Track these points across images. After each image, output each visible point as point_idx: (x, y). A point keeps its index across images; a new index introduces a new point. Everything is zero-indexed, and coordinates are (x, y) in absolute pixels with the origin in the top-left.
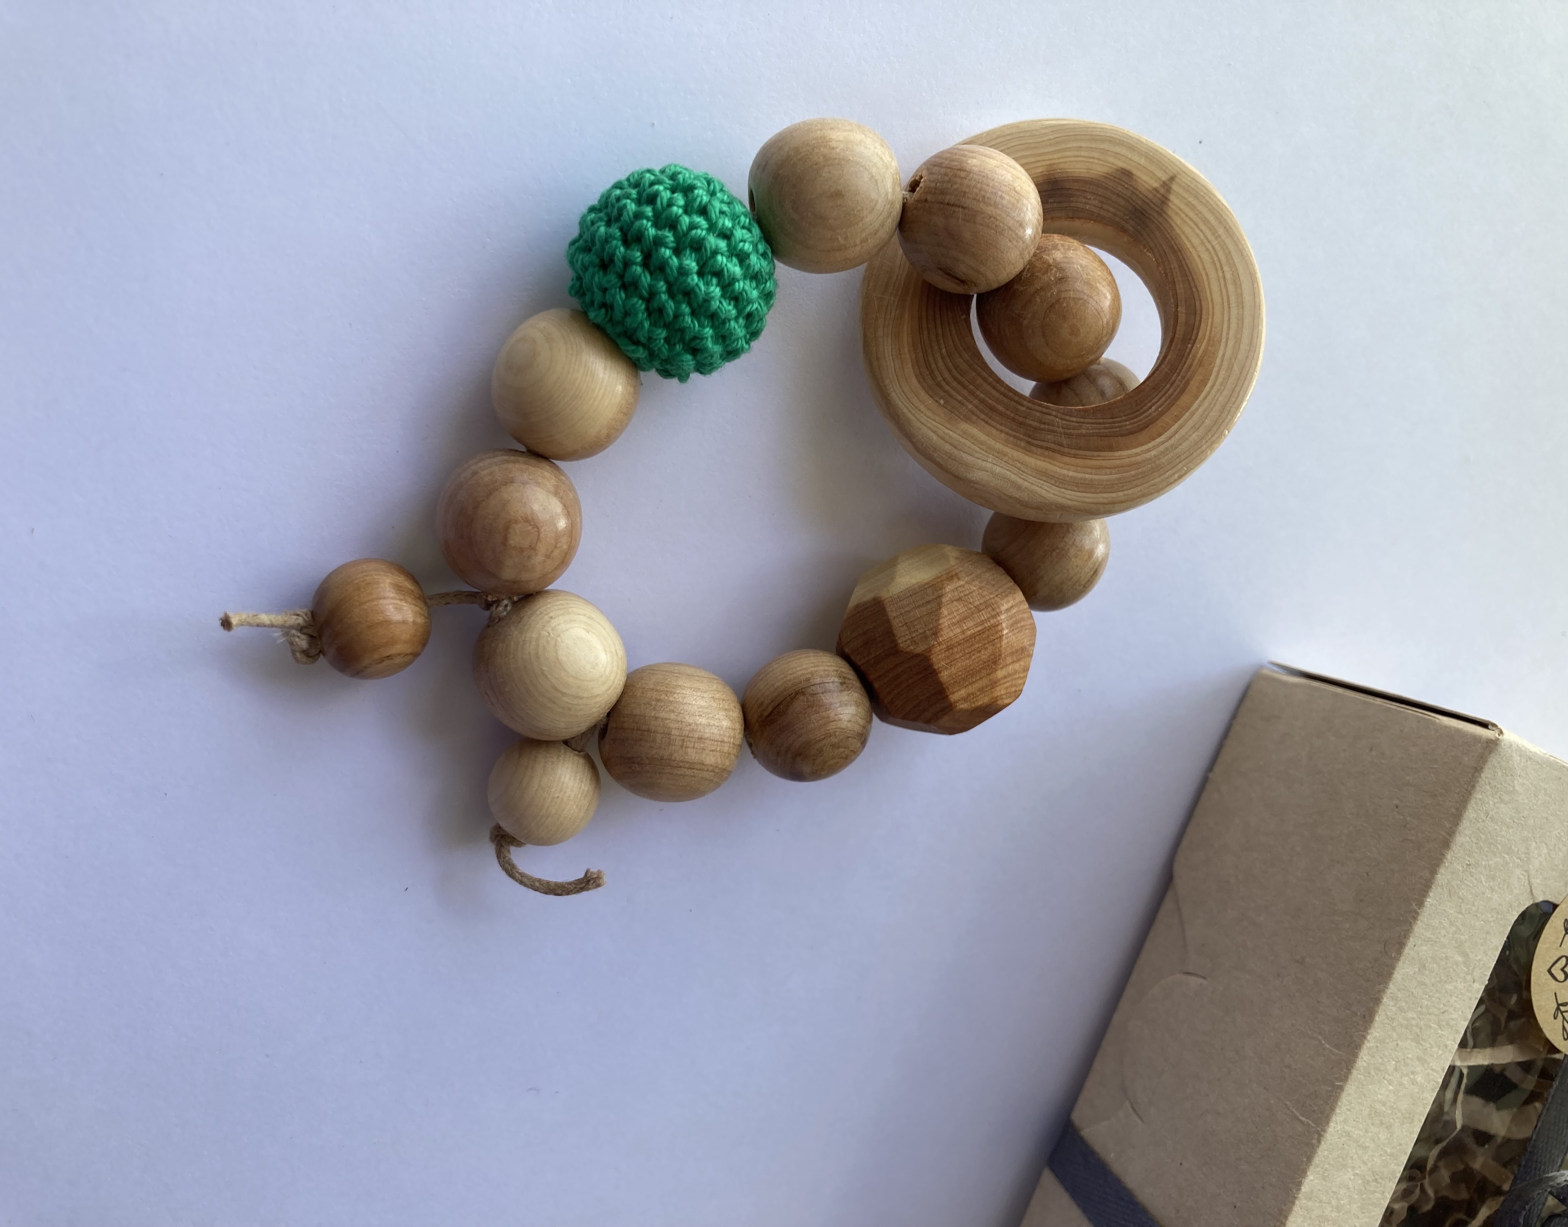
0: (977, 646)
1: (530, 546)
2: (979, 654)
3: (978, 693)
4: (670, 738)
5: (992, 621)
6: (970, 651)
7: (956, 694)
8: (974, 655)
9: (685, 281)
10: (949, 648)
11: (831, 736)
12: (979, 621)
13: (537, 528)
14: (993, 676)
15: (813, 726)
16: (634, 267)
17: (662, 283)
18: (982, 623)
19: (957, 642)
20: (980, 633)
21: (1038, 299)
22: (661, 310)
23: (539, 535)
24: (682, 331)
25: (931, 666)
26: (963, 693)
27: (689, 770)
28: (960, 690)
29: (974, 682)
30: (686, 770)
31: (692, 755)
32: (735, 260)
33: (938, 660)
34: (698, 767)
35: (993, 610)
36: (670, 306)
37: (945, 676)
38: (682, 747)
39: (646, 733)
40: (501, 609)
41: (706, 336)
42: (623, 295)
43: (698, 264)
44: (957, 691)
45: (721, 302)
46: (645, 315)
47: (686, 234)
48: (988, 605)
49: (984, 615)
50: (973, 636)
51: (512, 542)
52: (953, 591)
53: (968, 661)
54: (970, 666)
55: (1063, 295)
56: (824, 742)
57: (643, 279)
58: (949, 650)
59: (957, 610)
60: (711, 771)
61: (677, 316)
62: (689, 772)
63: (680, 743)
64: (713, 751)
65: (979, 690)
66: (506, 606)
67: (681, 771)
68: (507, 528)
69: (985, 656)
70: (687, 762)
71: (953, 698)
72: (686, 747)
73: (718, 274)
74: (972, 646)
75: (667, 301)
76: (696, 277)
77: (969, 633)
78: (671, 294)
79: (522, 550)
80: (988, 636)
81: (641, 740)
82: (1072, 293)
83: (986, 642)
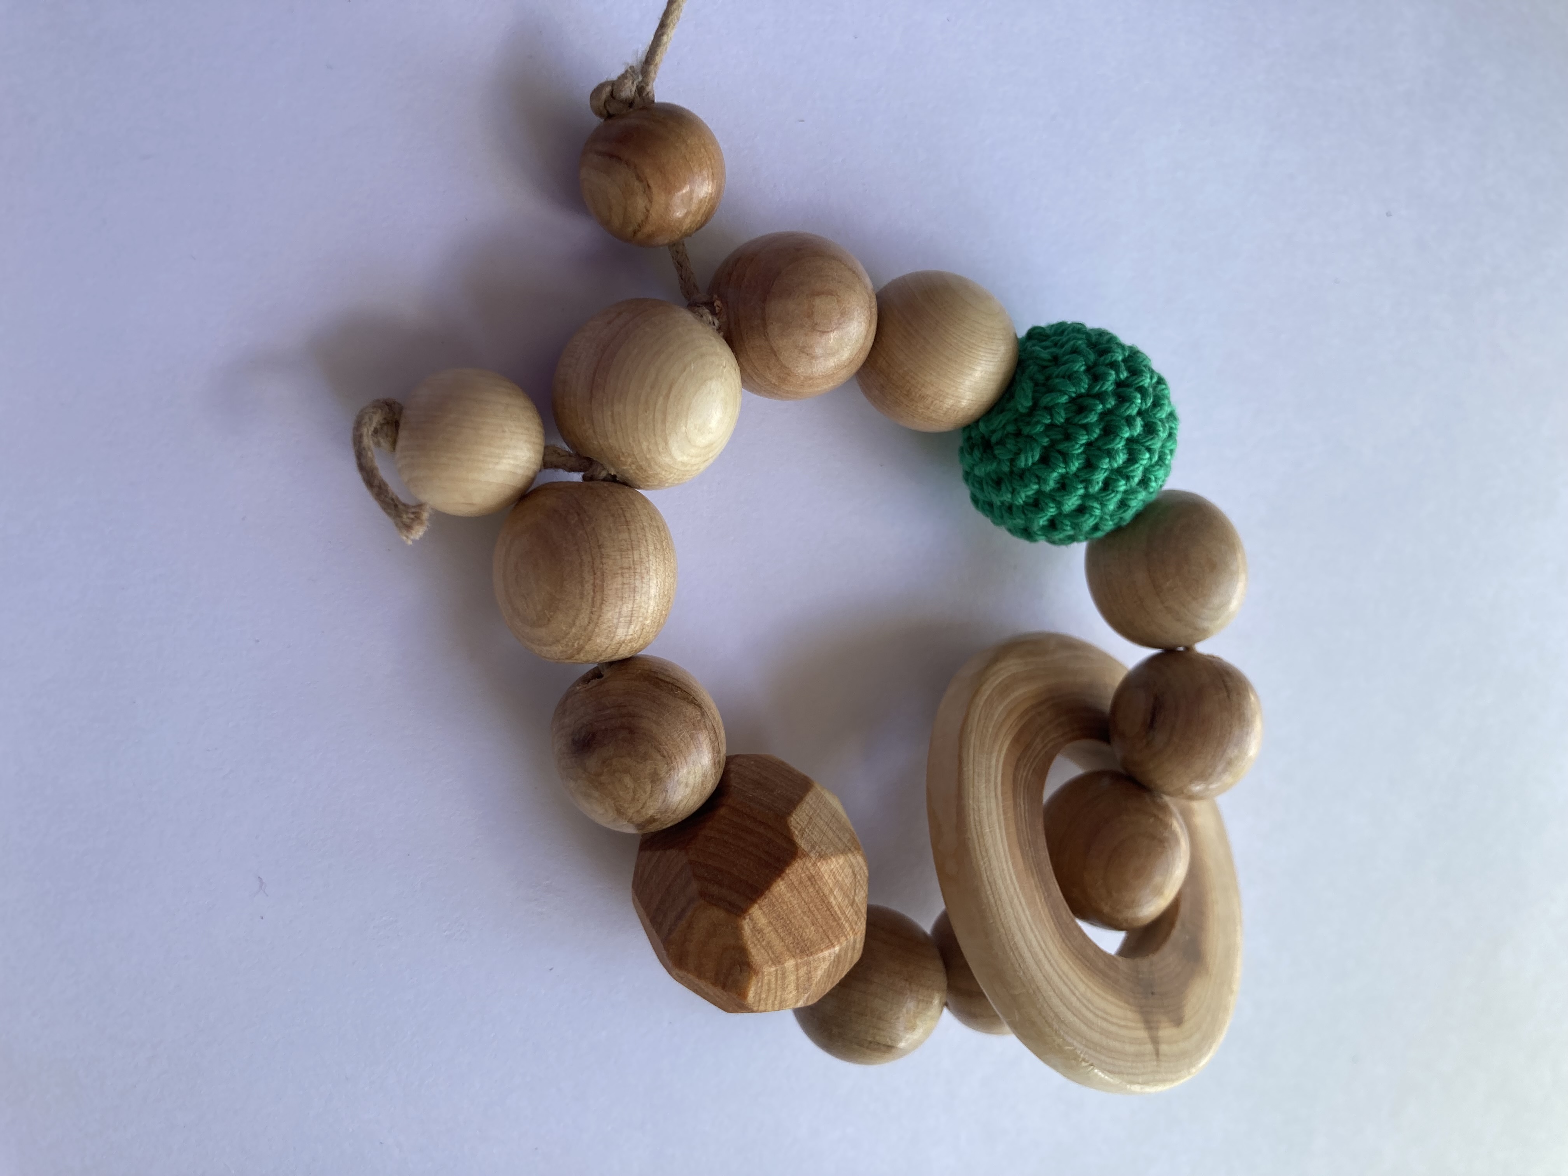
18: (843, 913)
25: (786, 865)
26: (762, 919)
28: (765, 915)
29: (777, 931)
34: (598, 600)
37: (780, 887)
44: (763, 912)
51: (817, 301)
54: (795, 917)
56: (658, 757)
58: (809, 879)
59: (845, 876)
62: (589, 589)
65: (767, 943)
68: (830, 293)
71: (755, 910)
74: (818, 910)
77: (828, 894)
79: (809, 315)
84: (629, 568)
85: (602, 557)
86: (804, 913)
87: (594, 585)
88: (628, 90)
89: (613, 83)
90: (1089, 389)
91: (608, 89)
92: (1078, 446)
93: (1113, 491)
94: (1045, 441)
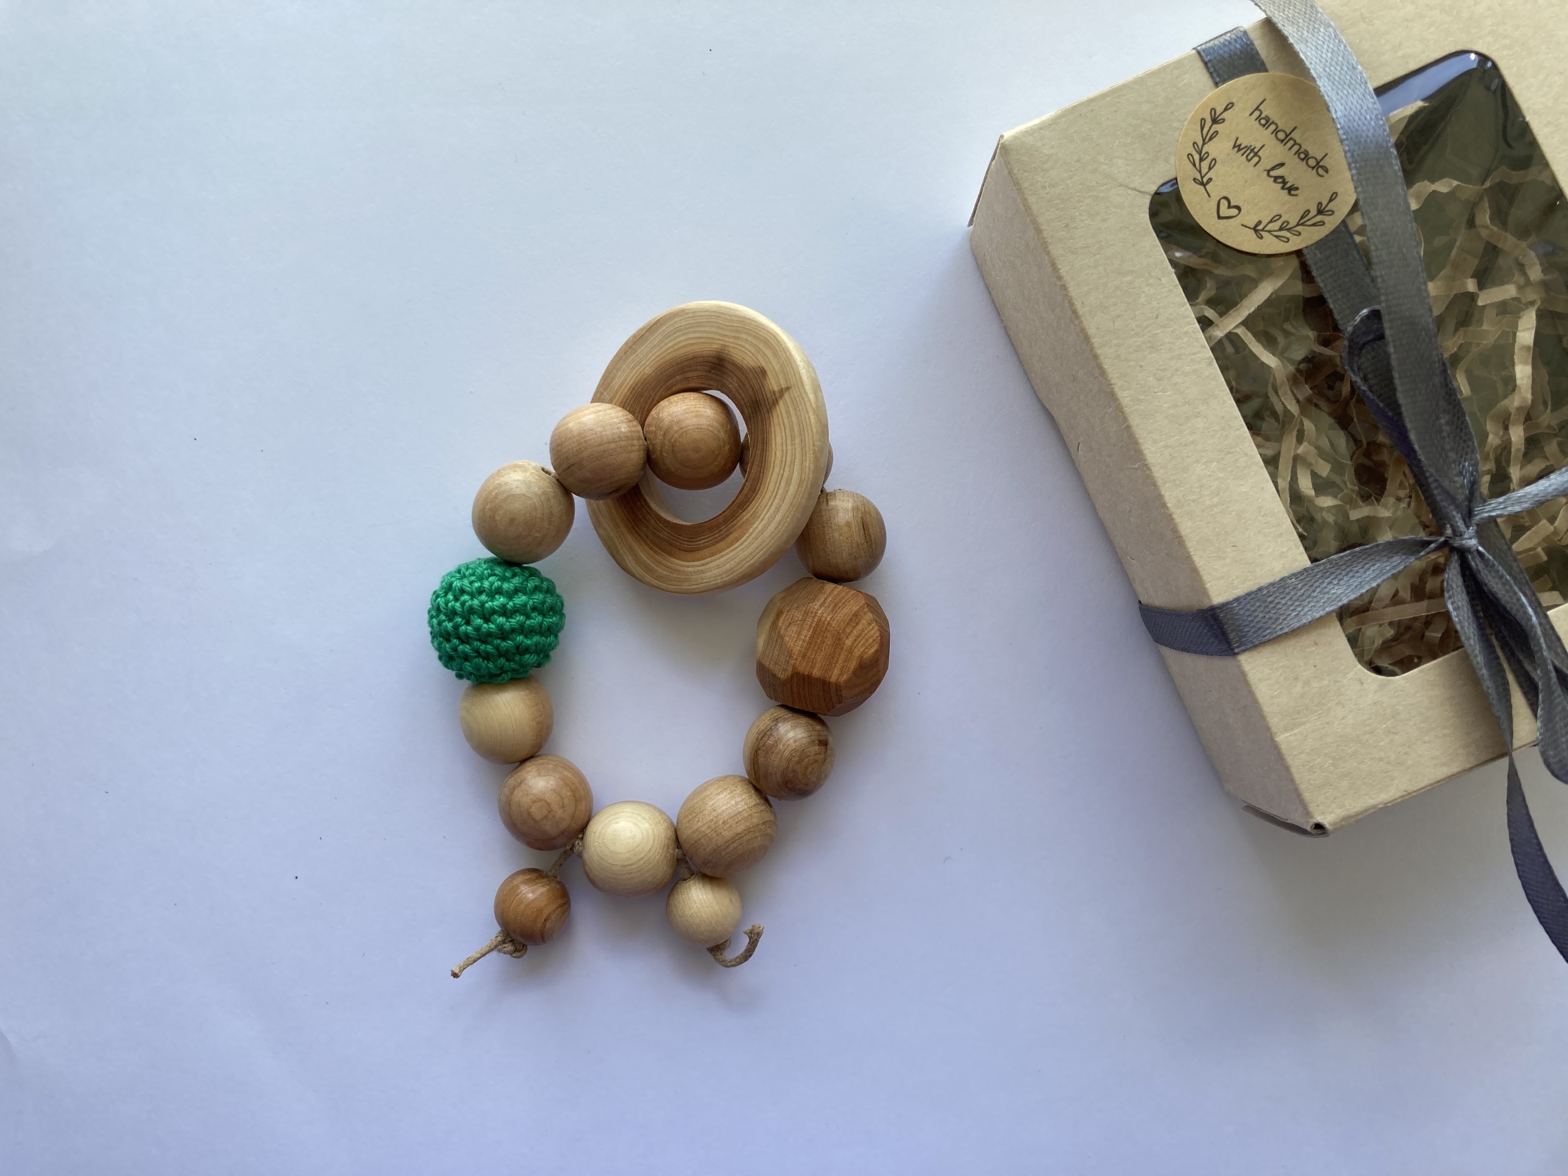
0: (819, 641)
1: (548, 811)
2: (825, 644)
3: (846, 664)
4: (708, 837)
5: (816, 620)
6: (817, 647)
7: (833, 676)
8: (822, 647)
9: (483, 632)
10: (804, 657)
11: (791, 759)
12: (808, 626)
13: (543, 800)
14: (845, 647)
15: (776, 762)
16: (459, 648)
17: (475, 643)
18: (811, 626)
19: (805, 650)
20: (814, 632)
21: (664, 454)
22: (488, 653)
23: (547, 803)
24: (507, 651)
25: (804, 675)
26: (836, 672)
28: (833, 672)
29: (837, 661)
30: (732, 845)
31: (728, 834)
32: (497, 596)
33: (803, 668)
34: (737, 837)
35: (812, 612)
36: (489, 648)
37: (816, 673)
38: (718, 835)
39: (696, 844)
40: (577, 847)
41: (521, 641)
42: (468, 664)
43: (481, 618)
44: (832, 674)
45: (509, 622)
46: (486, 662)
47: (463, 612)
48: (806, 613)
49: (809, 621)
50: (812, 637)
51: (538, 818)
52: (783, 623)
53: (822, 653)
54: (826, 654)
55: (673, 440)
56: (790, 765)
57: (466, 650)
58: (804, 658)
59: (793, 632)
60: (748, 833)
61: (497, 648)
62: (735, 844)
63: (715, 834)
64: (737, 823)
65: (845, 662)
66: (578, 843)
67: (731, 848)
68: (529, 814)
69: (830, 642)
70: (729, 840)
71: (833, 679)
72: (721, 833)
73: (494, 612)
74: (816, 643)
75: (486, 647)
76: (485, 625)
77: (807, 639)
78: (484, 642)
79: (546, 817)
80: (821, 630)
81: (697, 850)
82: (675, 435)
83: (822, 633)
84: (716, 831)
85: (719, 847)
86: (821, 650)
87: (733, 843)
88: (509, 947)
89: (511, 955)
90: (476, 657)
91: (514, 955)
92: (508, 645)
93: (516, 607)
94: (517, 658)
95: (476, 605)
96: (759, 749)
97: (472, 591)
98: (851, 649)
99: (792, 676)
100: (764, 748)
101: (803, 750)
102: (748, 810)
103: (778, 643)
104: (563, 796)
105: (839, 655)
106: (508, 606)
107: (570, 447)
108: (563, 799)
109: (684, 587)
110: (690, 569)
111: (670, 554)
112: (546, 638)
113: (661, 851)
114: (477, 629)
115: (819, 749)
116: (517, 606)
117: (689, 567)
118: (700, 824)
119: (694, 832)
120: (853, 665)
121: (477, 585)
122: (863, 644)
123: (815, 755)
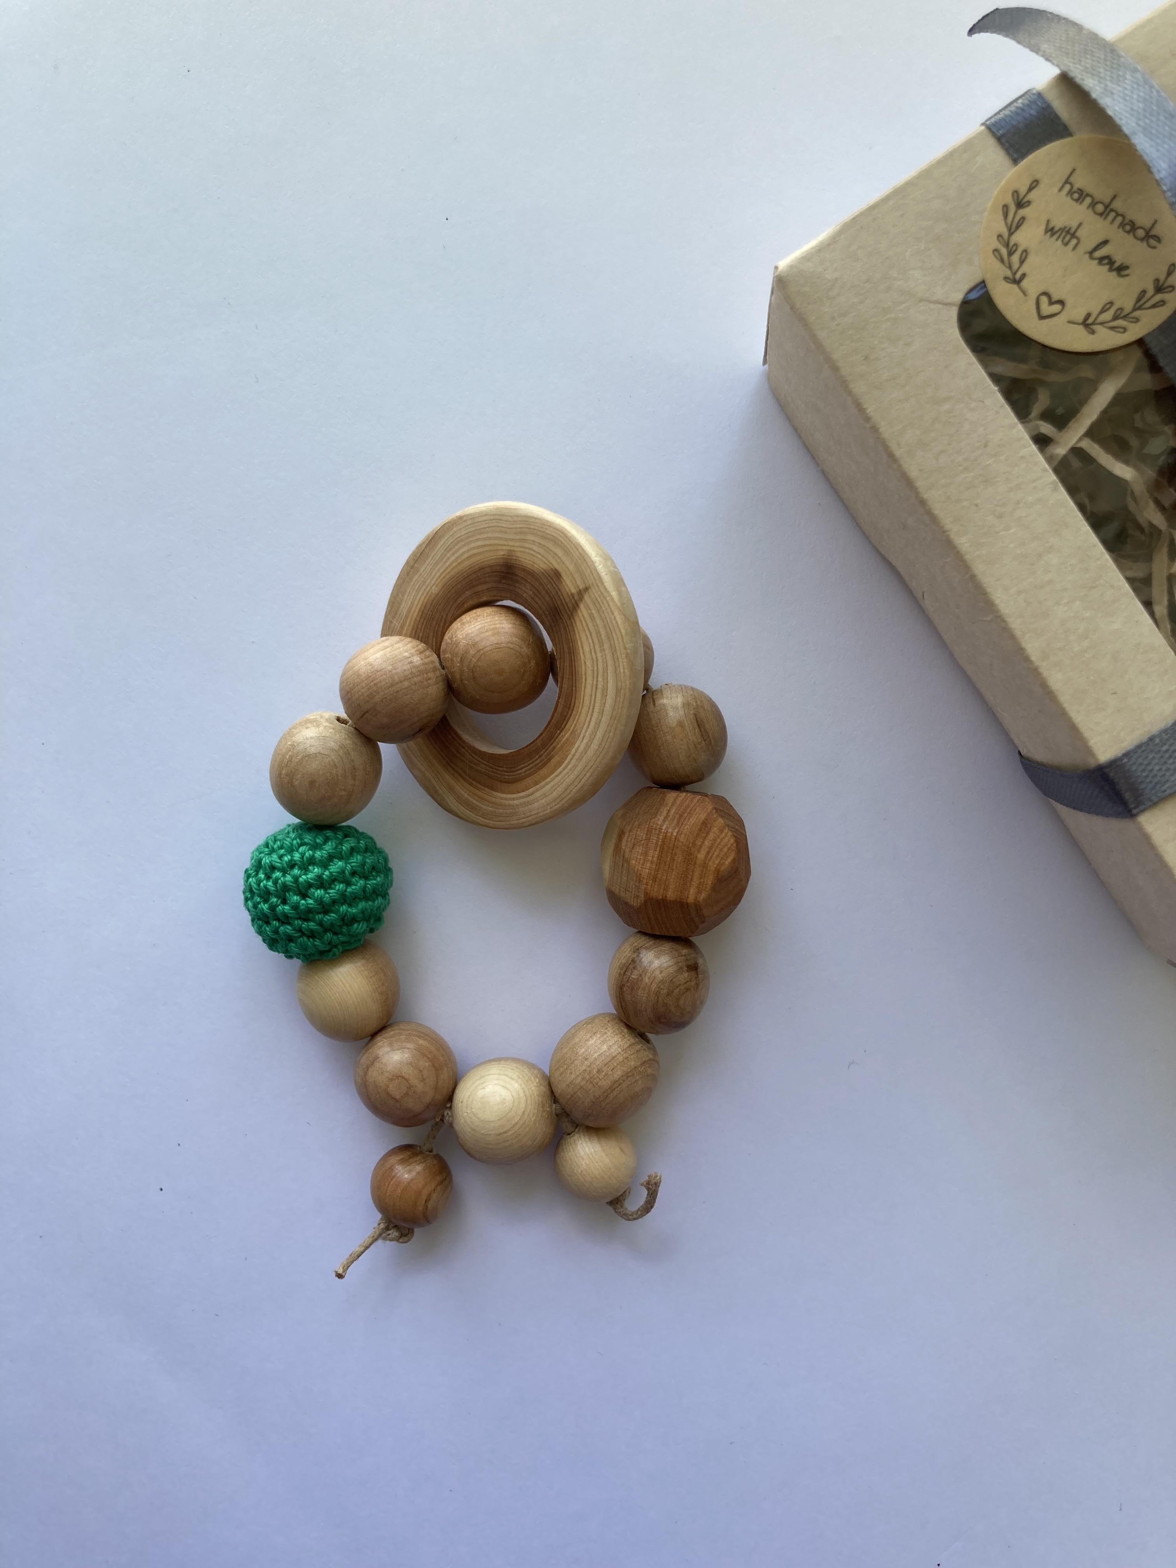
0: (668, 859)
1: (407, 1088)
2: (675, 862)
3: (702, 881)
4: (584, 1089)
5: (661, 837)
6: (668, 867)
7: (690, 896)
8: (673, 866)
9: (301, 910)
10: (654, 880)
11: (660, 992)
12: (654, 845)
13: (399, 1076)
14: (698, 862)
15: (644, 998)
17: (296, 922)
18: (657, 844)
19: (655, 872)
20: (661, 851)
21: (466, 681)
22: (312, 931)
23: (405, 1079)
26: (692, 891)
27: (614, 1092)
28: (689, 891)
29: (692, 878)
30: (612, 1094)
31: (605, 1083)
32: (311, 868)
33: (656, 892)
34: (615, 1085)
35: (656, 829)
36: (312, 925)
37: (671, 895)
38: (594, 1085)
39: (572, 1099)
40: (447, 1118)
41: (345, 911)
42: (293, 945)
43: (297, 895)
45: (328, 893)
47: (277, 891)
48: (649, 831)
49: (654, 839)
50: (660, 857)
51: (398, 1097)
52: (626, 846)
53: (674, 873)
54: (678, 873)
55: (472, 666)
57: (288, 931)
58: (655, 881)
59: (638, 853)
60: (627, 1078)
61: (321, 924)
62: (615, 1093)
63: (591, 1085)
64: (613, 1069)
65: (701, 878)
66: (448, 1114)
67: (611, 1097)
68: (388, 1093)
69: (680, 858)
70: (607, 1090)
72: (597, 1084)
73: (309, 885)
74: (665, 863)
75: (309, 925)
76: (303, 902)
77: (655, 859)
78: (307, 920)
79: (407, 1094)
80: (668, 847)
82: (473, 659)
83: (671, 851)
85: (598, 1099)
86: (672, 869)
87: (612, 1091)
88: (394, 1233)
89: (398, 1241)
91: (401, 1240)
92: (332, 918)
95: (289, 881)
96: (624, 985)
97: (283, 867)
98: (705, 863)
99: (645, 902)
100: (629, 984)
101: (672, 980)
102: (622, 1053)
103: (625, 868)
104: (421, 1069)
105: (693, 871)
106: (324, 876)
107: (360, 693)
108: (421, 1071)
109: (514, 822)
110: (516, 802)
111: (492, 788)
112: (373, 902)
113: (536, 1111)
114: (295, 907)
115: (688, 976)
116: (334, 874)
117: (513, 799)
118: (573, 1076)
119: (568, 1086)
120: (710, 880)
121: (286, 858)
122: (718, 856)
123: (685, 983)
